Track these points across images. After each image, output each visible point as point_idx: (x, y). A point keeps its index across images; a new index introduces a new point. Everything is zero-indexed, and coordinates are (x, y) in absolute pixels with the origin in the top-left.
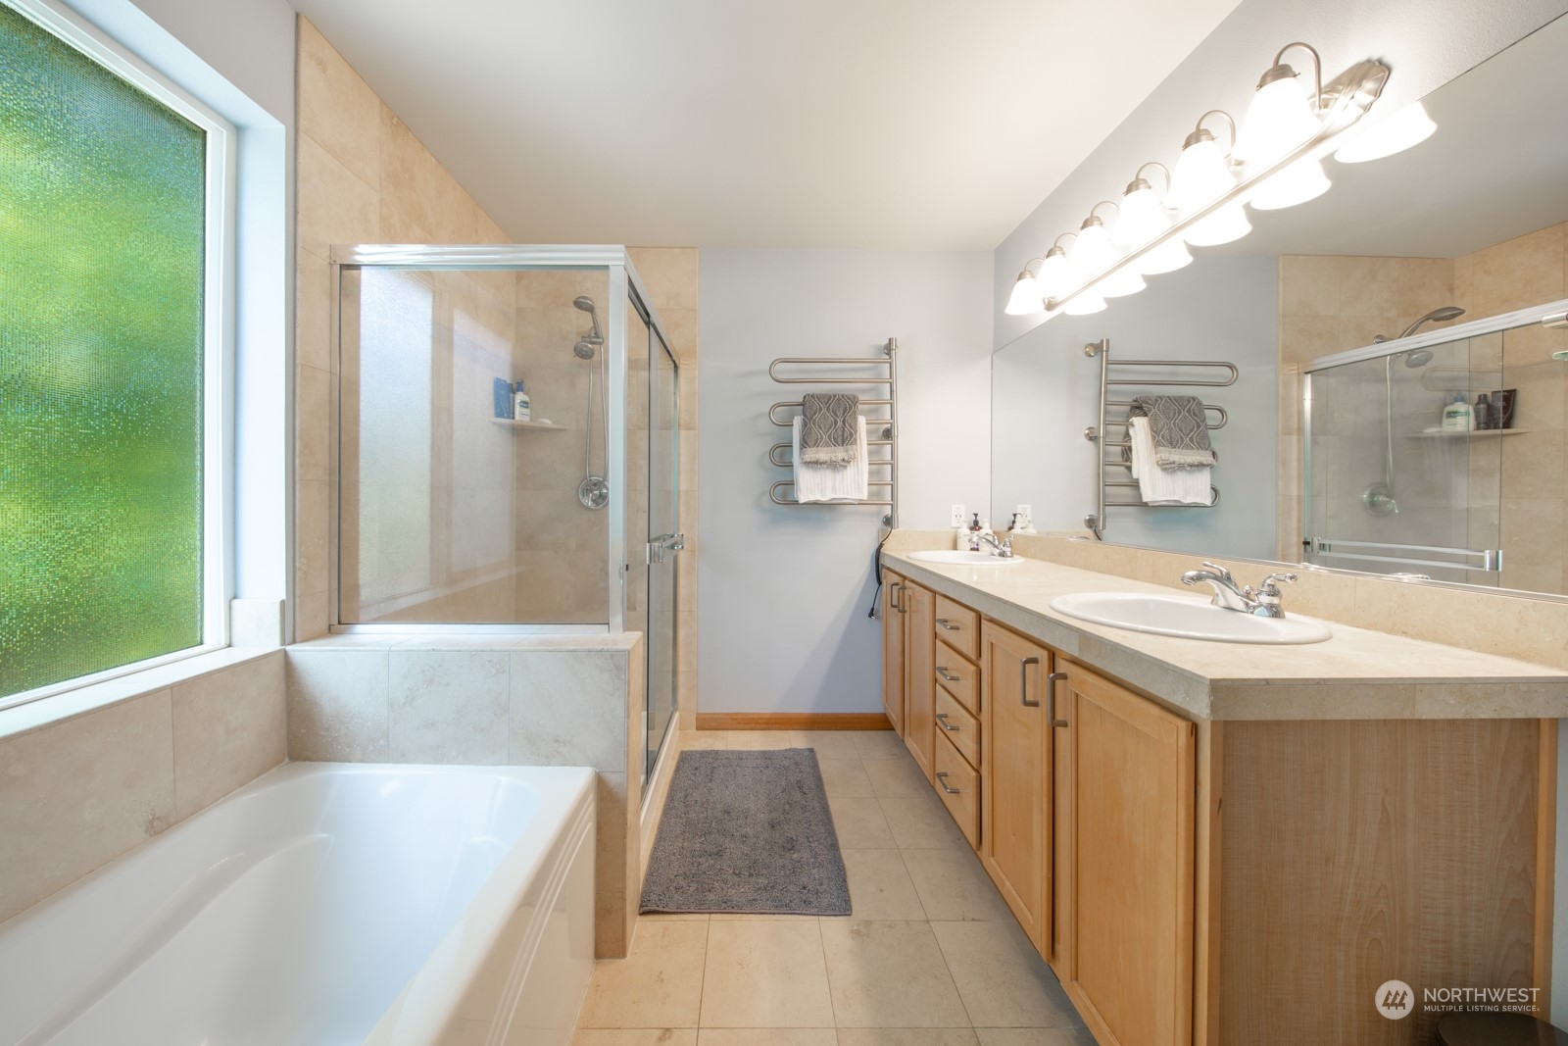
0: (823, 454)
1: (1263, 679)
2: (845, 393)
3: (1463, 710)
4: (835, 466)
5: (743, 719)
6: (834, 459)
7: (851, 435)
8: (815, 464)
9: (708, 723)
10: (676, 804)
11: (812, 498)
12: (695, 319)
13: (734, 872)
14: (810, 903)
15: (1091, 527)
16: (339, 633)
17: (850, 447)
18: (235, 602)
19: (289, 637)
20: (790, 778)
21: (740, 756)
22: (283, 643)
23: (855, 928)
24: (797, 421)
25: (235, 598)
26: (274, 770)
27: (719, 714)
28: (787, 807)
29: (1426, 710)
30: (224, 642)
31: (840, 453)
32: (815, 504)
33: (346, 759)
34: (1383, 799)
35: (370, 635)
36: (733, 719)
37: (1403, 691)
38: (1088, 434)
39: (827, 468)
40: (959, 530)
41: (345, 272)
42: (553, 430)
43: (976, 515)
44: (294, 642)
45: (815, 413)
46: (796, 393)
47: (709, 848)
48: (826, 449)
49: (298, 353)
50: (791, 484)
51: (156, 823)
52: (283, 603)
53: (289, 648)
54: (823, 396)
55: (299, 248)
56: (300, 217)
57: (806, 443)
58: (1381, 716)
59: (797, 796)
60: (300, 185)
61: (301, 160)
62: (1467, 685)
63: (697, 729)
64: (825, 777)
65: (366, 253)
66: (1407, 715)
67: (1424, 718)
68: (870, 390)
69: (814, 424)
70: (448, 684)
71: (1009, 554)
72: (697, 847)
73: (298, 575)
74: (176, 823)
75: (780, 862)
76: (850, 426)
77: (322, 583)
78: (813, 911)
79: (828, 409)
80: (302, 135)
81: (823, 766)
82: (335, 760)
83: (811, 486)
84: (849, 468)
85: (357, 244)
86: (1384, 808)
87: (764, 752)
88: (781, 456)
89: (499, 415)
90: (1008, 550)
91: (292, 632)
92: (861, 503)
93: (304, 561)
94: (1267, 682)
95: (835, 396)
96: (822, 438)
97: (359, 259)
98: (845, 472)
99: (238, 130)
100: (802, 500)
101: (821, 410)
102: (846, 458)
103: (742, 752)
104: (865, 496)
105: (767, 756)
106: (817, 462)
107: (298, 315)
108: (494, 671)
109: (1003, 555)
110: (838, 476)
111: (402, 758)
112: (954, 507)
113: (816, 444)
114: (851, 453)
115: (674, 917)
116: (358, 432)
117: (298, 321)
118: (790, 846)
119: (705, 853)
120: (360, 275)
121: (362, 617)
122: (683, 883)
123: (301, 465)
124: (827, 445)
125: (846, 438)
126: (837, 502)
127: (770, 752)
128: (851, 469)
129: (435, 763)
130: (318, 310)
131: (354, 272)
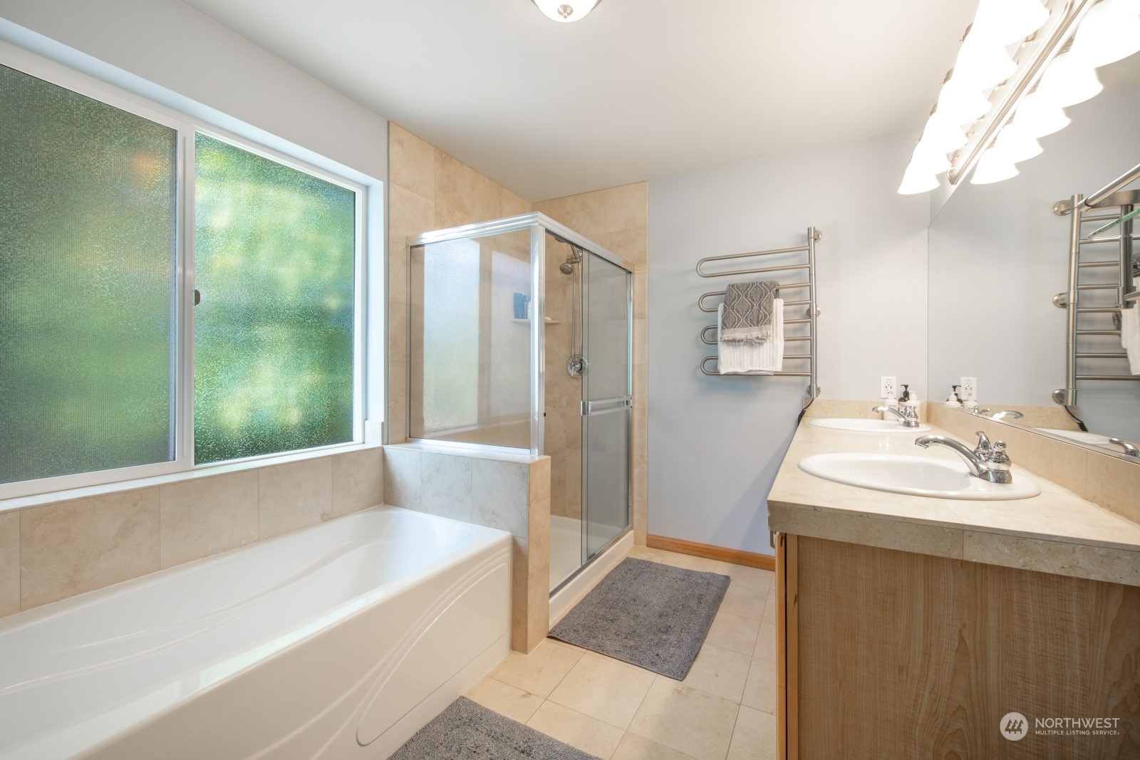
0: (739, 334)
1: (812, 506)
2: (764, 281)
3: (1021, 561)
4: (751, 343)
5: (682, 544)
6: (749, 337)
7: (766, 316)
8: (733, 342)
9: (655, 543)
10: (603, 587)
11: (731, 370)
12: (646, 234)
13: (615, 633)
14: (656, 664)
15: (1061, 402)
16: (409, 442)
17: (763, 326)
18: (366, 421)
19: (385, 441)
20: (696, 592)
21: (667, 569)
22: (383, 444)
23: (679, 689)
24: (721, 307)
25: (366, 419)
26: (376, 507)
27: (663, 537)
28: (680, 607)
29: (974, 553)
30: (361, 441)
31: (754, 333)
32: (735, 374)
33: (404, 507)
34: (960, 631)
35: (428, 445)
36: (674, 543)
37: (950, 534)
38: (1057, 301)
39: (744, 345)
40: (886, 400)
41: (414, 249)
42: (553, 324)
43: (906, 387)
44: (388, 444)
45: (733, 300)
46: (721, 284)
47: (609, 616)
48: (742, 329)
49: (390, 296)
50: (716, 358)
51: (325, 516)
52: (383, 423)
53: (384, 446)
54: (743, 285)
55: (390, 243)
56: (390, 226)
57: (725, 325)
58: (927, 552)
59: (693, 603)
60: (390, 210)
61: (391, 197)
62: (1025, 539)
63: (647, 546)
64: (727, 596)
65: (427, 237)
66: (955, 554)
67: (974, 560)
68: (794, 275)
69: (732, 309)
70: (445, 473)
71: (913, 424)
72: (601, 613)
73: (390, 409)
74: (333, 518)
75: (651, 637)
76: (765, 308)
77: (402, 415)
78: (655, 670)
79: (746, 296)
80: (391, 183)
81: (730, 590)
82: (398, 506)
83: (732, 360)
84: (765, 344)
85: (422, 233)
86: (961, 640)
87: (687, 571)
88: (709, 337)
89: (517, 317)
90: (912, 420)
91: (387, 440)
92: (777, 374)
93: (393, 402)
94: (815, 508)
95: (753, 284)
96: (739, 320)
97: (423, 241)
98: (761, 348)
99: (367, 188)
100: (723, 371)
101: (739, 297)
102: (760, 336)
103: (669, 567)
104: (779, 368)
105: (688, 573)
106: (734, 340)
107: (390, 277)
108: (465, 468)
109: (908, 424)
110: (756, 352)
111: (426, 511)
112: (884, 378)
113: (733, 325)
114: (765, 332)
115: (566, 645)
116: (422, 335)
117: (390, 280)
118: (667, 630)
119: (604, 618)
120: (424, 249)
121: (425, 436)
122: (580, 628)
123: (391, 353)
124: (743, 325)
125: (761, 318)
126: (755, 373)
127: (692, 571)
128: (766, 347)
129: (440, 516)
130: (400, 272)
131: (420, 248)
